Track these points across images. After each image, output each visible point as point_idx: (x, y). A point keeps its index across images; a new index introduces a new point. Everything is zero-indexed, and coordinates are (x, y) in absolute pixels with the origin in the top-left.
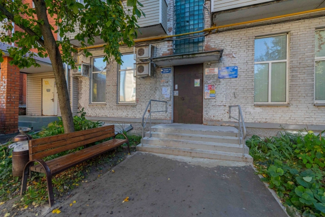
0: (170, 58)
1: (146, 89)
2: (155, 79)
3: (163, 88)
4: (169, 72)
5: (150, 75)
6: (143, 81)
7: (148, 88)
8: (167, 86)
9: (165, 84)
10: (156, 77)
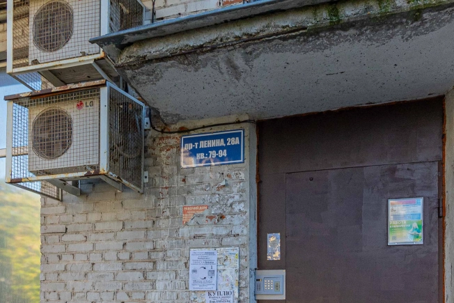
0: (237, 31)
1: (95, 258)
2: (150, 201)
3: (195, 255)
4: (230, 156)
5: (104, 168)
6: (78, 212)
7: (111, 256)
8: (220, 241)
9: (207, 230)
10: (152, 185)
